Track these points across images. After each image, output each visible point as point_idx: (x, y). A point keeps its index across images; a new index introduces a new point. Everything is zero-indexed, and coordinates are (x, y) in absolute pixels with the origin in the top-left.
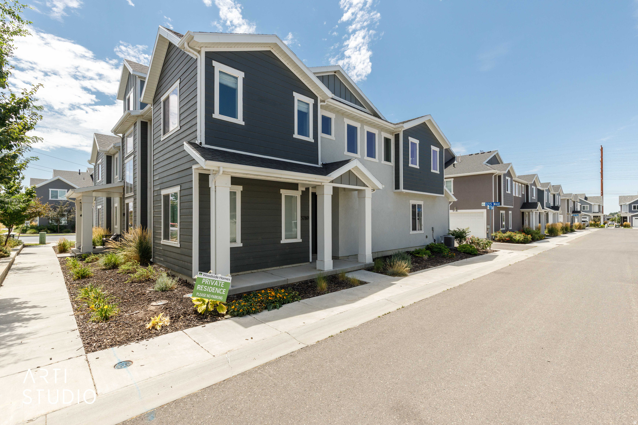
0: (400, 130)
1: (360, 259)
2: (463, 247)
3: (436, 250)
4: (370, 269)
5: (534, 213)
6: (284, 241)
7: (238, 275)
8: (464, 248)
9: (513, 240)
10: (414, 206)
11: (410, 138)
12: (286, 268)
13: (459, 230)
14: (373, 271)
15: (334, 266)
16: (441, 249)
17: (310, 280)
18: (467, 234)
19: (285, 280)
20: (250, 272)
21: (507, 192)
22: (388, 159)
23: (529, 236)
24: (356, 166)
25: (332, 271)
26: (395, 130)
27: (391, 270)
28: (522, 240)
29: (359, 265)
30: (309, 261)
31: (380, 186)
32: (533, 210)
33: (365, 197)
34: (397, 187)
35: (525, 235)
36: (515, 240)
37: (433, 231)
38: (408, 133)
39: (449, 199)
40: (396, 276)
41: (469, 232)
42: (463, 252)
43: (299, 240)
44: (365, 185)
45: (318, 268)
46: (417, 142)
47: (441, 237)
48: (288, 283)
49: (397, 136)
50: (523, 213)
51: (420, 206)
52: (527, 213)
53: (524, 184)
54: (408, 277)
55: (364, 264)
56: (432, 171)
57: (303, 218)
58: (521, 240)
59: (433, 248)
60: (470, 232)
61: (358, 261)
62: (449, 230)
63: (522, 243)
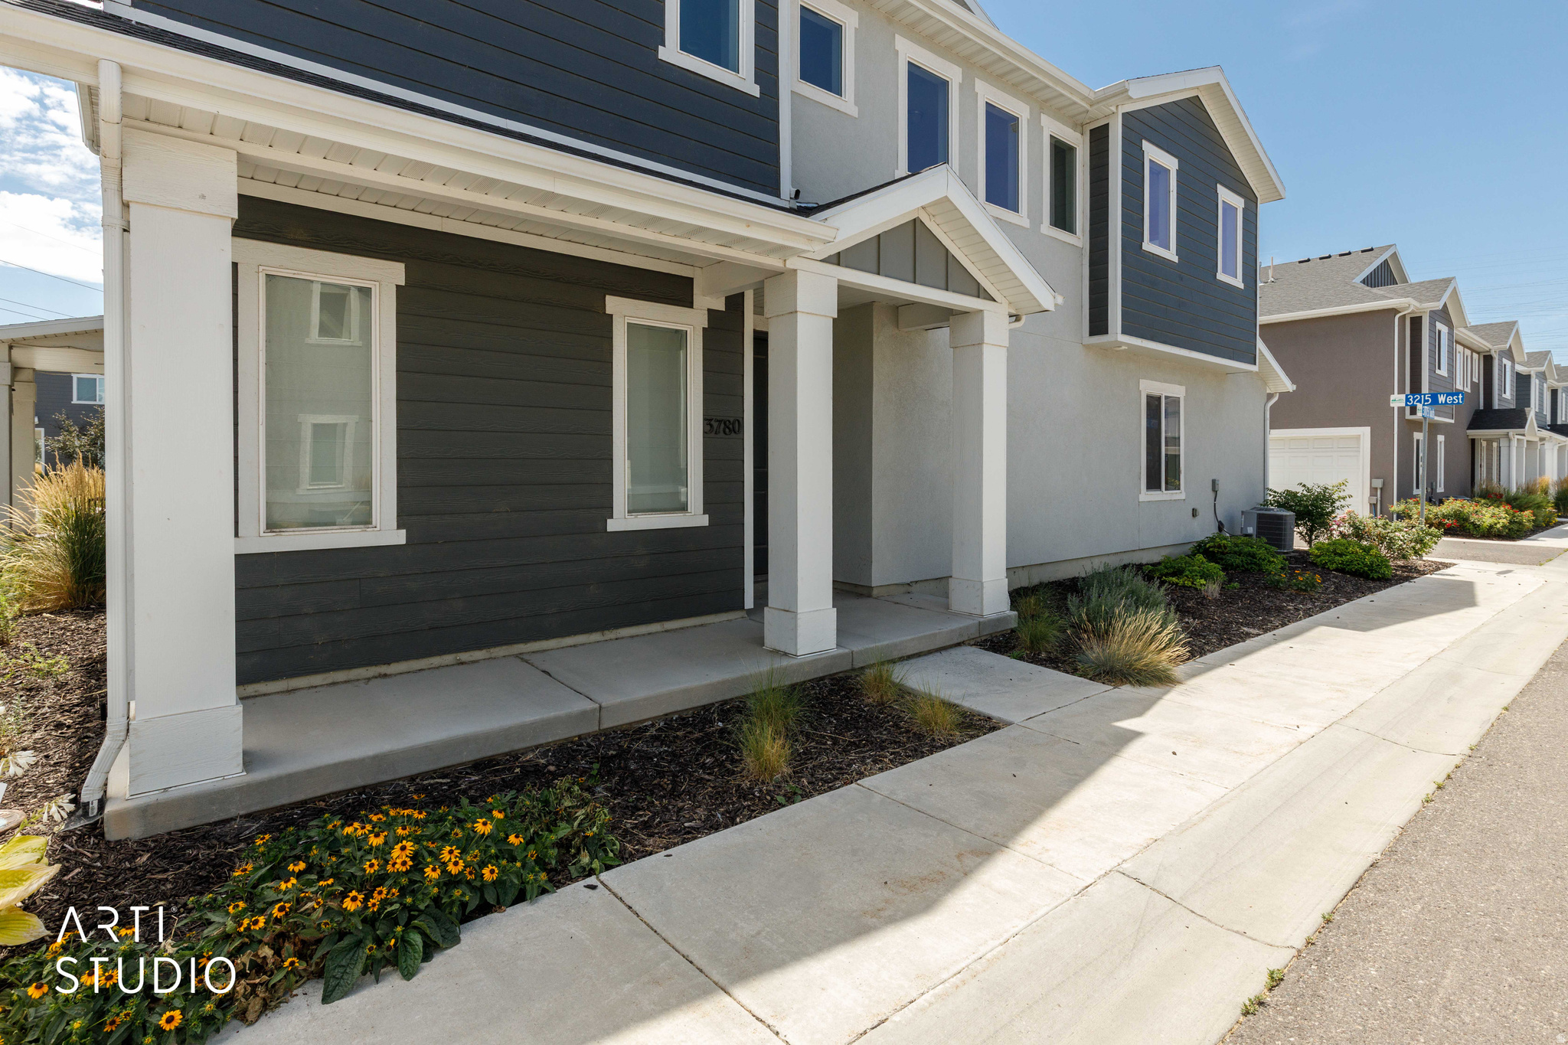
0: (1113, 109)
1: (959, 600)
2: (1335, 550)
3: (1238, 560)
4: (1000, 642)
5: (1514, 443)
6: (621, 521)
7: (385, 676)
8: (1341, 555)
9: (1471, 527)
10: (1153, 404)
11: (1146, 145)
12: (632, 637)
13: (1308, 490)
14: (1016, 653)
15: (843, 631)
16: (1253, 556)
17: (725, 702)
18: (1337, 504)
19: (584, 714)
20: (448, 659)
21: (1438, 371)
22: (1062, 218)
23: (1527, 513)
24: (946, 196)
25: (834, 657)
26: (1094, 111)
27: (1095, 652)
28: (1504, 527)
29: (955, 625)
30: (742, 607)
31: (1047, 299)
32: (1511, 434)
33: (981, 344)
34: (1098, 324)
35: (1511, 512)
36: (1479, 526)
37: (1215, 490)
38: (1141, 125)
39: (1265, 383)
40: (1123, 683)
41: (1344, 498)
42: (1336, 570)
43: (696, 517)
44: (980, 292)
45: (771, 641)
46: (1171, 163)
47: (1243, 512)
48: (606, 725)
49: (1099, 137)
50: (1473, 441)
51: (1174, 402)
52: (1484, 444)
53: (1478, 353)
54: (1179, 688)
55: (976, 622)
56: (1221, 276)
57: (715, 425)
58: (1498, 526)
59: (1223, 553)
60: (1350, 496)
61: (947, 607)
62: (1265, 489)
63: (1499, 536)
